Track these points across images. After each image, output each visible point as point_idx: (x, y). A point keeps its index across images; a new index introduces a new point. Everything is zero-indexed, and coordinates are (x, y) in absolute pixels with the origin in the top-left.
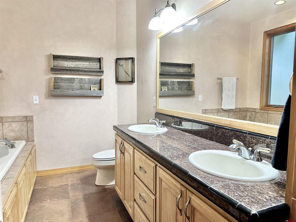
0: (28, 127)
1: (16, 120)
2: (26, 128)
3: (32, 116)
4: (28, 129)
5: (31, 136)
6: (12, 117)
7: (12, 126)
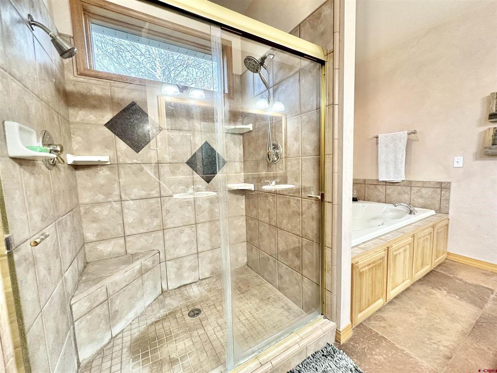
0: (442, 195)
1: (427, 186)
2: (439, 196)
3: (450, 182)
4: (442, 198)
5: (445, 206)
6: (423, 182)
7: (422, 192)
